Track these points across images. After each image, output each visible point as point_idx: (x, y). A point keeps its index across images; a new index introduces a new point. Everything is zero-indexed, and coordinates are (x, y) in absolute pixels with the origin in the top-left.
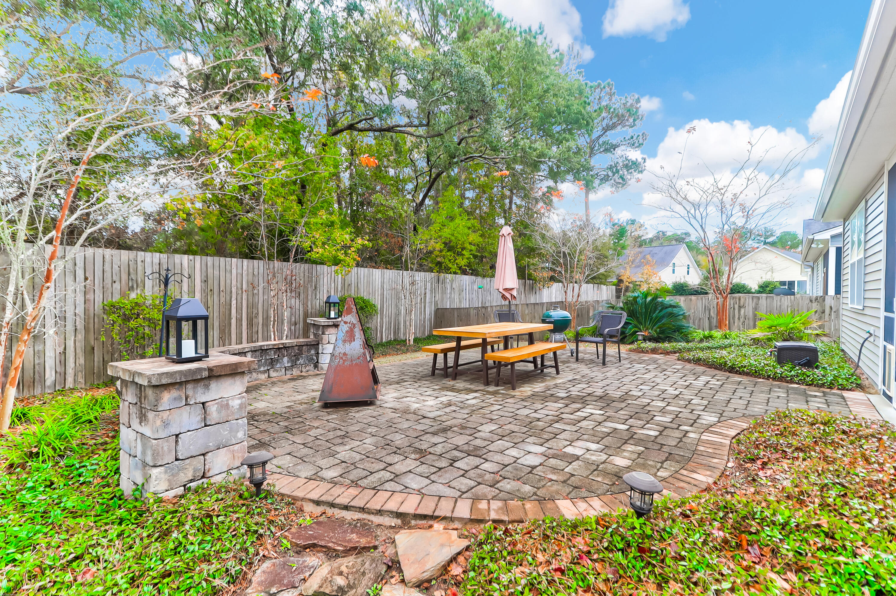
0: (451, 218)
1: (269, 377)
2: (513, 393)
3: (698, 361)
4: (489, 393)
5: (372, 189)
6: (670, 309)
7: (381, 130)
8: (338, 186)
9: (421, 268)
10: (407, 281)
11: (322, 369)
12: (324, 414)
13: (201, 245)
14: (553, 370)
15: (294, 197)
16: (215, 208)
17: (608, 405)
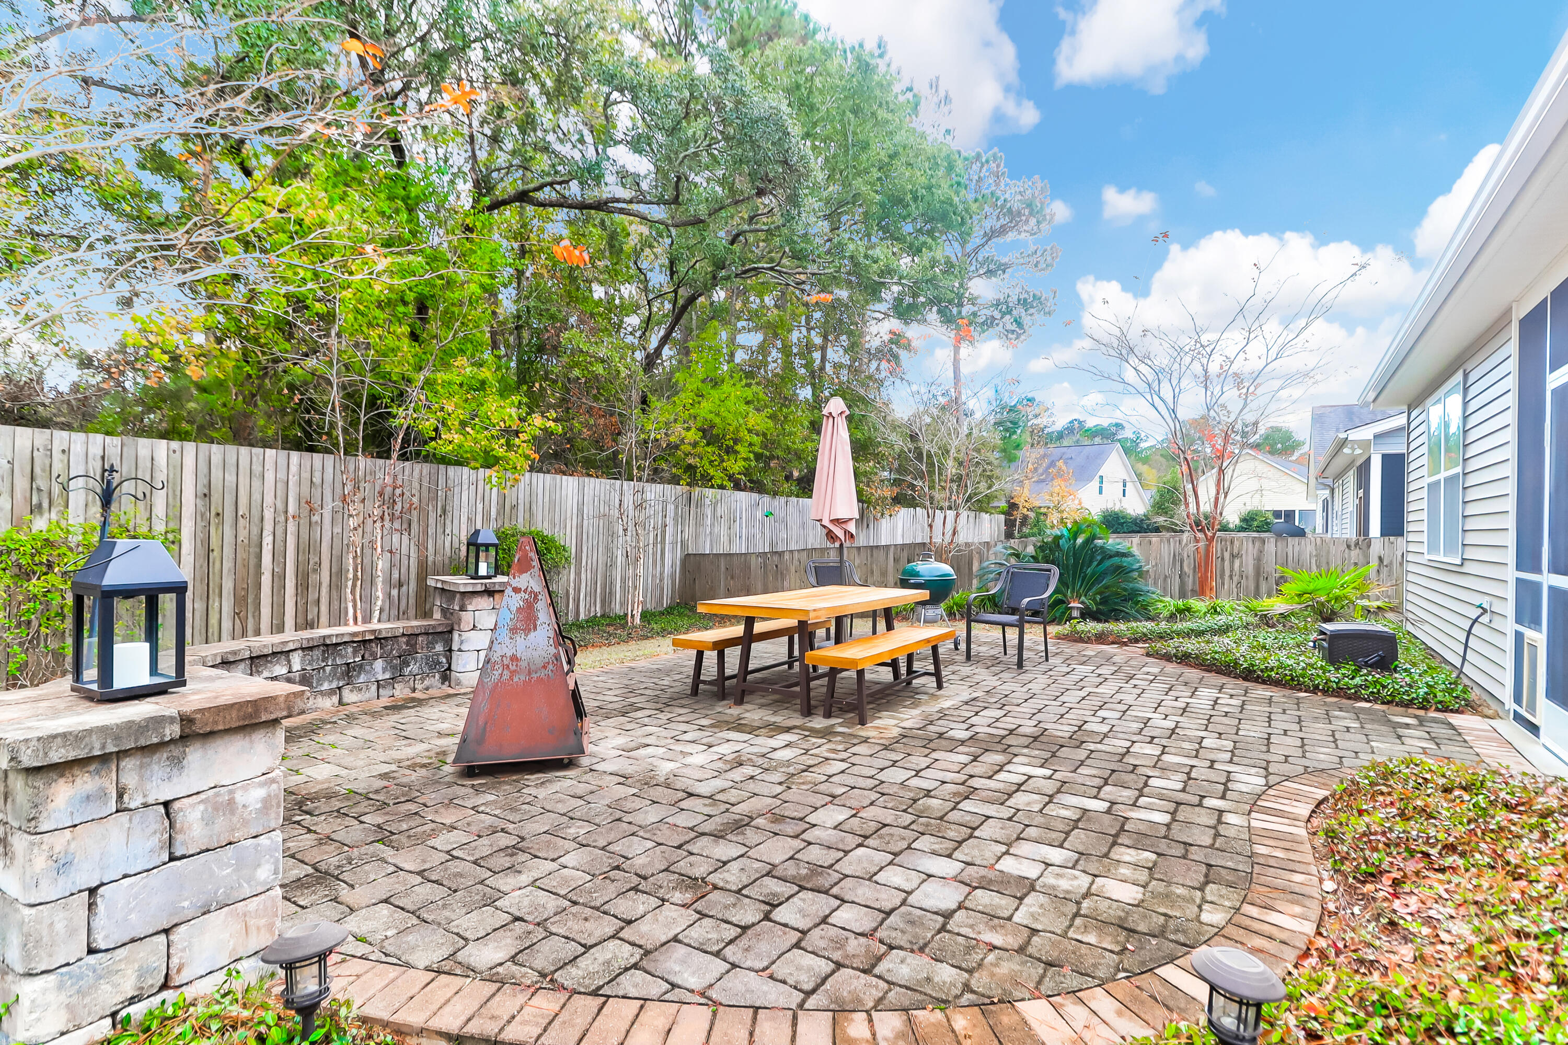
0: (716, 383)
1: (341, 702)
2: (863, 732)
3: (1184, 659)
4: (815, 732)
5: (561, 321)
6: (1116, 560)
7: (583, 206)
8: (494, 313)
9: (656, 476)
10: (628, 500)
11: (459, 683)
12: (464, 790)
13: (199, 420)
14: (931, 682)
15: (406, 329)
16: (233, 346)
17: (1054, 755)
